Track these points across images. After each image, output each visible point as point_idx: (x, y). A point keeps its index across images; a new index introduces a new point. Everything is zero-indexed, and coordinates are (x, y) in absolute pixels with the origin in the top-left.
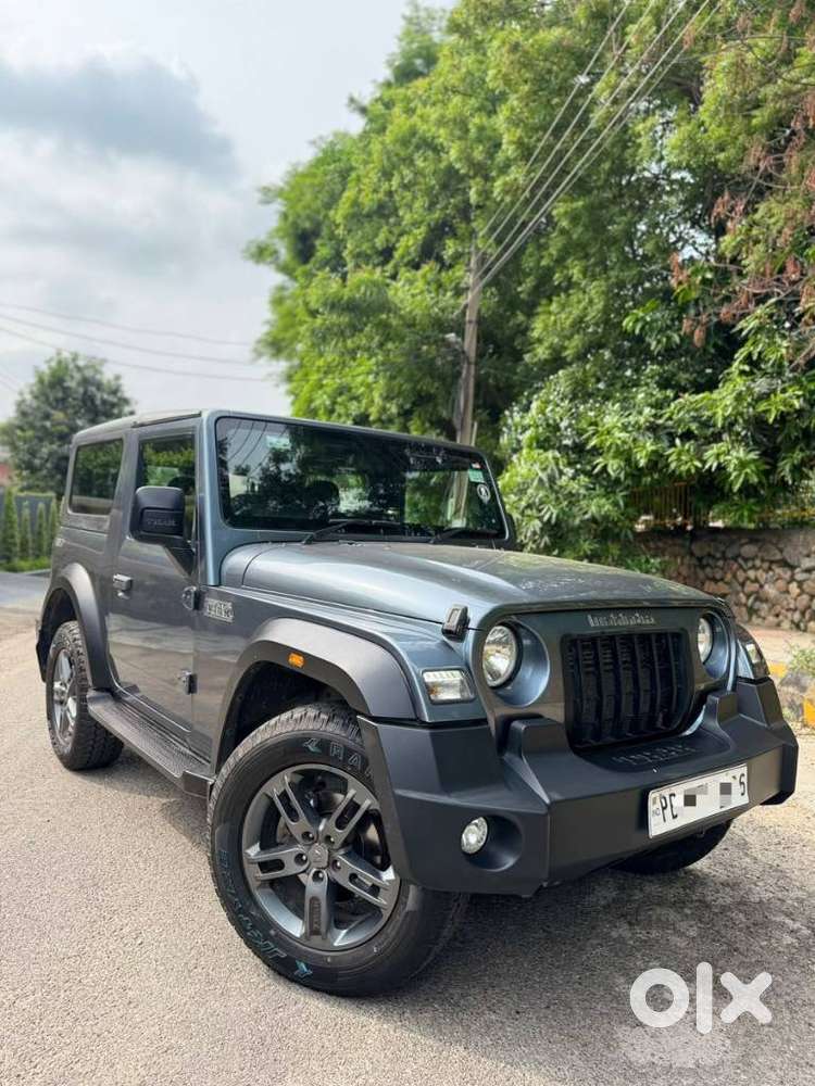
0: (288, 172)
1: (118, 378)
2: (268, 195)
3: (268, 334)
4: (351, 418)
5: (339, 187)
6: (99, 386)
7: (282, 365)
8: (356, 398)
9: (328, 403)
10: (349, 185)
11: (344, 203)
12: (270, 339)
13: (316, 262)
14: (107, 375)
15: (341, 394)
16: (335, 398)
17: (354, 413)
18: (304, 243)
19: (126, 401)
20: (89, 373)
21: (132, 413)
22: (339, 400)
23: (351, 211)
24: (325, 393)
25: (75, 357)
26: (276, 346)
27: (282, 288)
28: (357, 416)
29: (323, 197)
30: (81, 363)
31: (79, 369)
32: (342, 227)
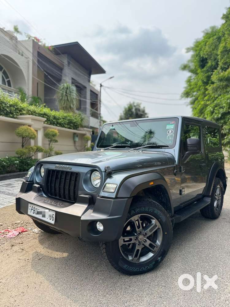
0: (195, 42)
1: (144, 108)
2: (188, 50)
3: (185, 91)
4: (220, 114)
5: (218, 43)
6: (139, 110)
7: (189, 100)
8: (222, 108)
9: (212, 110)
10: (221, 42)
11: (221, 48)
12: (185, 92)
13: (207, 67)
14: (142, 107)
15: (216, 107)
16: (214, 108)
17: (221, 112)
18: (203, 62)
19: (146, 114)
20: (137, 107)
21: (148, 117)
22: (216, 108)
23: (223, 50)
24: (210, 107)
25: (134, 103)
26: (187, 94)
27: (190, 77)
28: (222, 113)
29: (213, 47)
30: (135, 104)
31: (135, 106)
32: (220, 55)
